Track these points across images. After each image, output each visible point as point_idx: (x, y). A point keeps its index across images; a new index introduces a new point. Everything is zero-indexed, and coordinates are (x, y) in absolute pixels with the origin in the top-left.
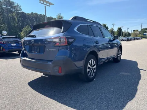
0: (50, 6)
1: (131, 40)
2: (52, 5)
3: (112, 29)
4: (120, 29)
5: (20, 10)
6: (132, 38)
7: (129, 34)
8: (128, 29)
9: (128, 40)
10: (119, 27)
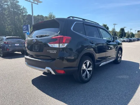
0: (38, 4)
1: (134, 41)
2: (40, 3)
3: (114, 29)
4: (122, 30)
5: (26, 13)
6: (136, 39)
7: (133, 35)
8: (131, 29)
9: (130, 41)
10: (122, 28)
